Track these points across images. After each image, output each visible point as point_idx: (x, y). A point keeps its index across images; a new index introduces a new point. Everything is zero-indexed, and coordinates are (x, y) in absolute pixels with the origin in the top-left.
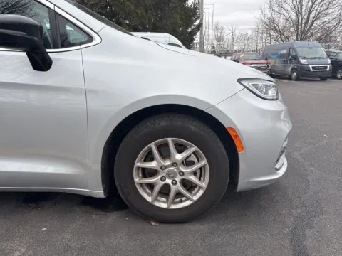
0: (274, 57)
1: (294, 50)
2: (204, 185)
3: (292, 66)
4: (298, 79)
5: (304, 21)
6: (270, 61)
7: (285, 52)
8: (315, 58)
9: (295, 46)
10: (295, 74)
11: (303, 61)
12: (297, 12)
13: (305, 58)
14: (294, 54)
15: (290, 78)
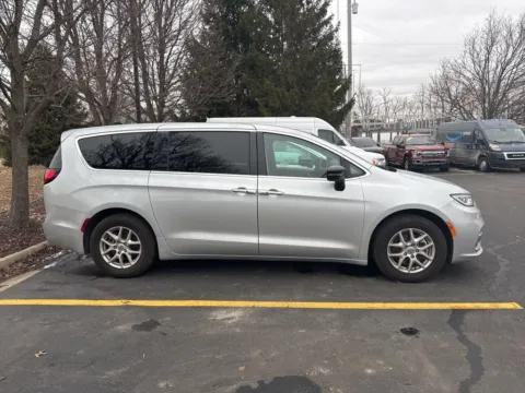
0: (452, 140)
1: (481, 131)
2: (432, 258)
3: (479, 153)
4: (489, 170)
5: (492, 90)
6: (448, 145)
7: (469, 133)
8: (511, 143)
9: (482, 127)
10: (484, 163)
11: (494, 147)
12: (482, 80)
13: (496, 143)
14: (481, 137)
15: (476, 168)
